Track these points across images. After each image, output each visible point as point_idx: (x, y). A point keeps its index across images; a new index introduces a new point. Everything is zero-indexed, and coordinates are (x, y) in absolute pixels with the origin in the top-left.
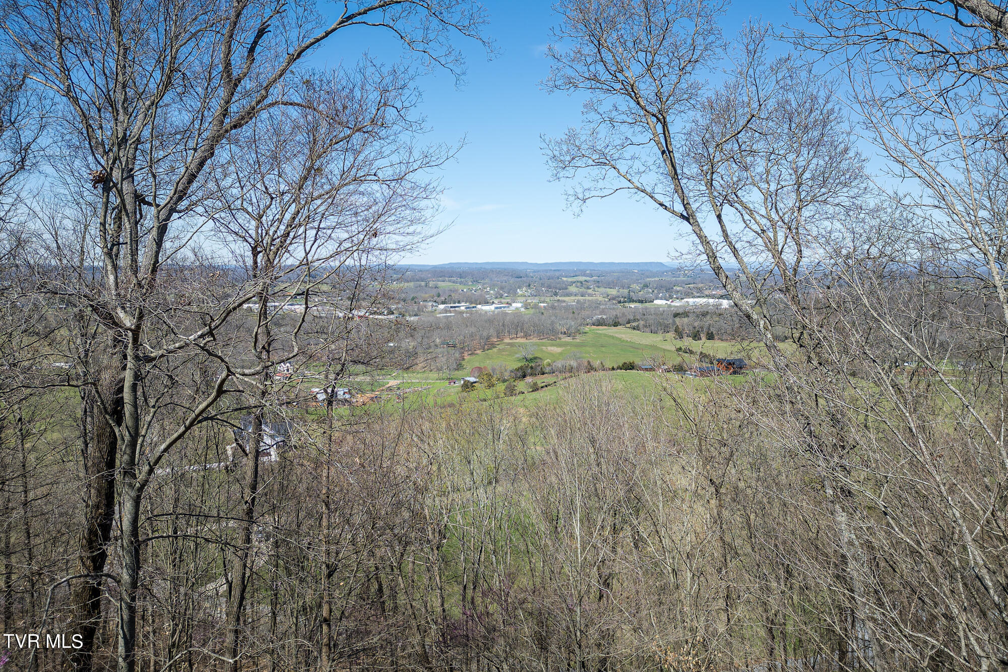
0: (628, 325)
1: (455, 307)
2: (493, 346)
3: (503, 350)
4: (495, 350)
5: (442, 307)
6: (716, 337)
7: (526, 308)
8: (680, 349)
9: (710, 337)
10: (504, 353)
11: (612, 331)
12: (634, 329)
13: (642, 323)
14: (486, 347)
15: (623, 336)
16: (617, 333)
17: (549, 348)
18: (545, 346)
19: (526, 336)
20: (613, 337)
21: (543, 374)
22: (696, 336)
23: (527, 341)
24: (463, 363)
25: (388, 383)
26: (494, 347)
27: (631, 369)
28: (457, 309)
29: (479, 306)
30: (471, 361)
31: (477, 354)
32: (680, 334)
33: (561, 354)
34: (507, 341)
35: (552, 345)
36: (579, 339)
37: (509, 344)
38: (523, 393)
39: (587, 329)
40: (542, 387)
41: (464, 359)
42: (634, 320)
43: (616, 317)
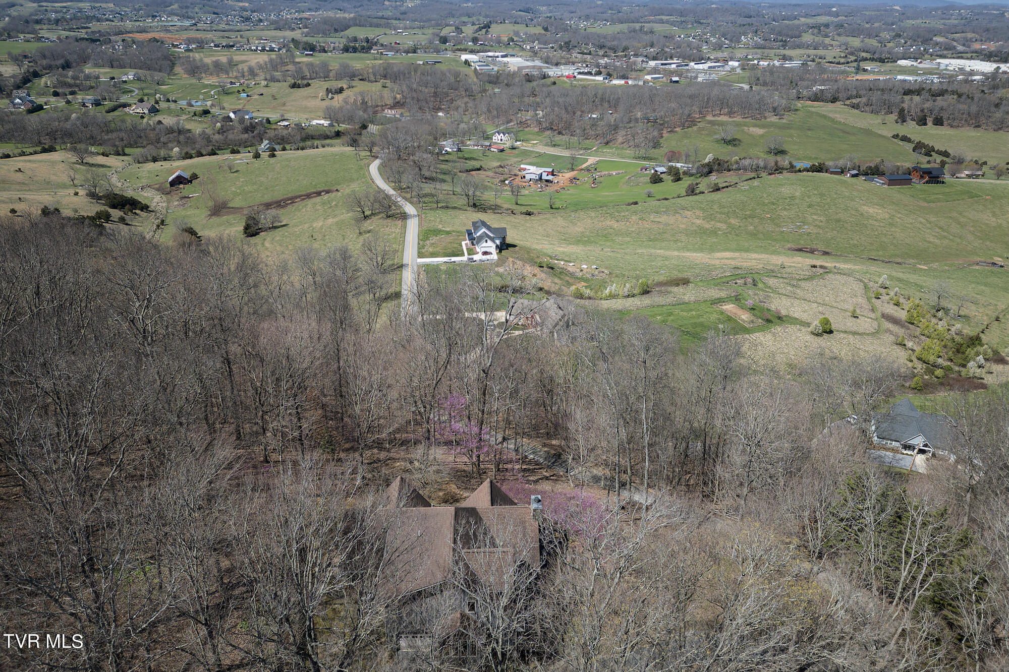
0: (848, 102)
1: (666, 64)
2: (693, 123)
3: (703, 129)
4: (695, 128)
5: (652, 63)
6: (945, 123)
7: (743, 69)
8: (898, 135)
9: (938, 122)
10: (703, 132)
11: (827, 109)
12: (853, 107)
13: (864, 100)
14: (687, 124)
15: (838, 116)
16: (831, 111)
17: (752, 129)
18: (748, 127)
19: (730, 114)
20: (825, 117)
21: (729, 170)
22: (922, 122)
23: (731, 120)
24: (661, 141)
25: (587, 160)
26: (695, 125)
27: (818, 171)
28: (667, 67)
29: (692, 64)
30: (670, 142)
31: (676, 132)
32: (902, 117)
33: (762, 136)
34: (709, 118)
35: (755, 126)
36: (787, 118)
37: (710, 122)
38: (703, 193)
39: (799, 104)
40: (723, 188)
41: (662, 137)
42: (858, 96)
43: (838, 91)
